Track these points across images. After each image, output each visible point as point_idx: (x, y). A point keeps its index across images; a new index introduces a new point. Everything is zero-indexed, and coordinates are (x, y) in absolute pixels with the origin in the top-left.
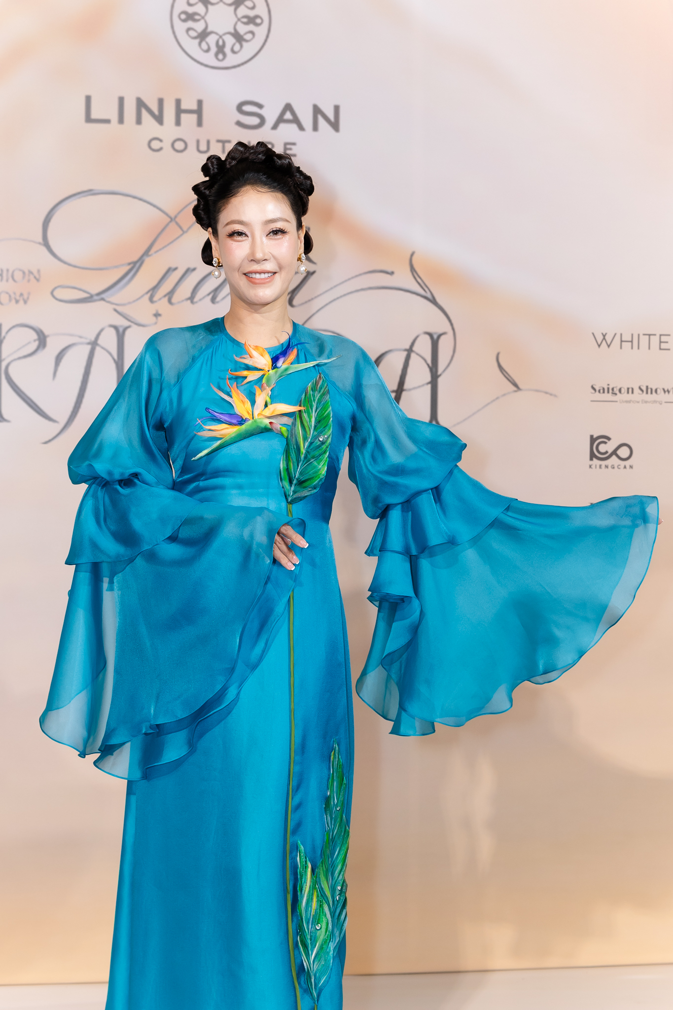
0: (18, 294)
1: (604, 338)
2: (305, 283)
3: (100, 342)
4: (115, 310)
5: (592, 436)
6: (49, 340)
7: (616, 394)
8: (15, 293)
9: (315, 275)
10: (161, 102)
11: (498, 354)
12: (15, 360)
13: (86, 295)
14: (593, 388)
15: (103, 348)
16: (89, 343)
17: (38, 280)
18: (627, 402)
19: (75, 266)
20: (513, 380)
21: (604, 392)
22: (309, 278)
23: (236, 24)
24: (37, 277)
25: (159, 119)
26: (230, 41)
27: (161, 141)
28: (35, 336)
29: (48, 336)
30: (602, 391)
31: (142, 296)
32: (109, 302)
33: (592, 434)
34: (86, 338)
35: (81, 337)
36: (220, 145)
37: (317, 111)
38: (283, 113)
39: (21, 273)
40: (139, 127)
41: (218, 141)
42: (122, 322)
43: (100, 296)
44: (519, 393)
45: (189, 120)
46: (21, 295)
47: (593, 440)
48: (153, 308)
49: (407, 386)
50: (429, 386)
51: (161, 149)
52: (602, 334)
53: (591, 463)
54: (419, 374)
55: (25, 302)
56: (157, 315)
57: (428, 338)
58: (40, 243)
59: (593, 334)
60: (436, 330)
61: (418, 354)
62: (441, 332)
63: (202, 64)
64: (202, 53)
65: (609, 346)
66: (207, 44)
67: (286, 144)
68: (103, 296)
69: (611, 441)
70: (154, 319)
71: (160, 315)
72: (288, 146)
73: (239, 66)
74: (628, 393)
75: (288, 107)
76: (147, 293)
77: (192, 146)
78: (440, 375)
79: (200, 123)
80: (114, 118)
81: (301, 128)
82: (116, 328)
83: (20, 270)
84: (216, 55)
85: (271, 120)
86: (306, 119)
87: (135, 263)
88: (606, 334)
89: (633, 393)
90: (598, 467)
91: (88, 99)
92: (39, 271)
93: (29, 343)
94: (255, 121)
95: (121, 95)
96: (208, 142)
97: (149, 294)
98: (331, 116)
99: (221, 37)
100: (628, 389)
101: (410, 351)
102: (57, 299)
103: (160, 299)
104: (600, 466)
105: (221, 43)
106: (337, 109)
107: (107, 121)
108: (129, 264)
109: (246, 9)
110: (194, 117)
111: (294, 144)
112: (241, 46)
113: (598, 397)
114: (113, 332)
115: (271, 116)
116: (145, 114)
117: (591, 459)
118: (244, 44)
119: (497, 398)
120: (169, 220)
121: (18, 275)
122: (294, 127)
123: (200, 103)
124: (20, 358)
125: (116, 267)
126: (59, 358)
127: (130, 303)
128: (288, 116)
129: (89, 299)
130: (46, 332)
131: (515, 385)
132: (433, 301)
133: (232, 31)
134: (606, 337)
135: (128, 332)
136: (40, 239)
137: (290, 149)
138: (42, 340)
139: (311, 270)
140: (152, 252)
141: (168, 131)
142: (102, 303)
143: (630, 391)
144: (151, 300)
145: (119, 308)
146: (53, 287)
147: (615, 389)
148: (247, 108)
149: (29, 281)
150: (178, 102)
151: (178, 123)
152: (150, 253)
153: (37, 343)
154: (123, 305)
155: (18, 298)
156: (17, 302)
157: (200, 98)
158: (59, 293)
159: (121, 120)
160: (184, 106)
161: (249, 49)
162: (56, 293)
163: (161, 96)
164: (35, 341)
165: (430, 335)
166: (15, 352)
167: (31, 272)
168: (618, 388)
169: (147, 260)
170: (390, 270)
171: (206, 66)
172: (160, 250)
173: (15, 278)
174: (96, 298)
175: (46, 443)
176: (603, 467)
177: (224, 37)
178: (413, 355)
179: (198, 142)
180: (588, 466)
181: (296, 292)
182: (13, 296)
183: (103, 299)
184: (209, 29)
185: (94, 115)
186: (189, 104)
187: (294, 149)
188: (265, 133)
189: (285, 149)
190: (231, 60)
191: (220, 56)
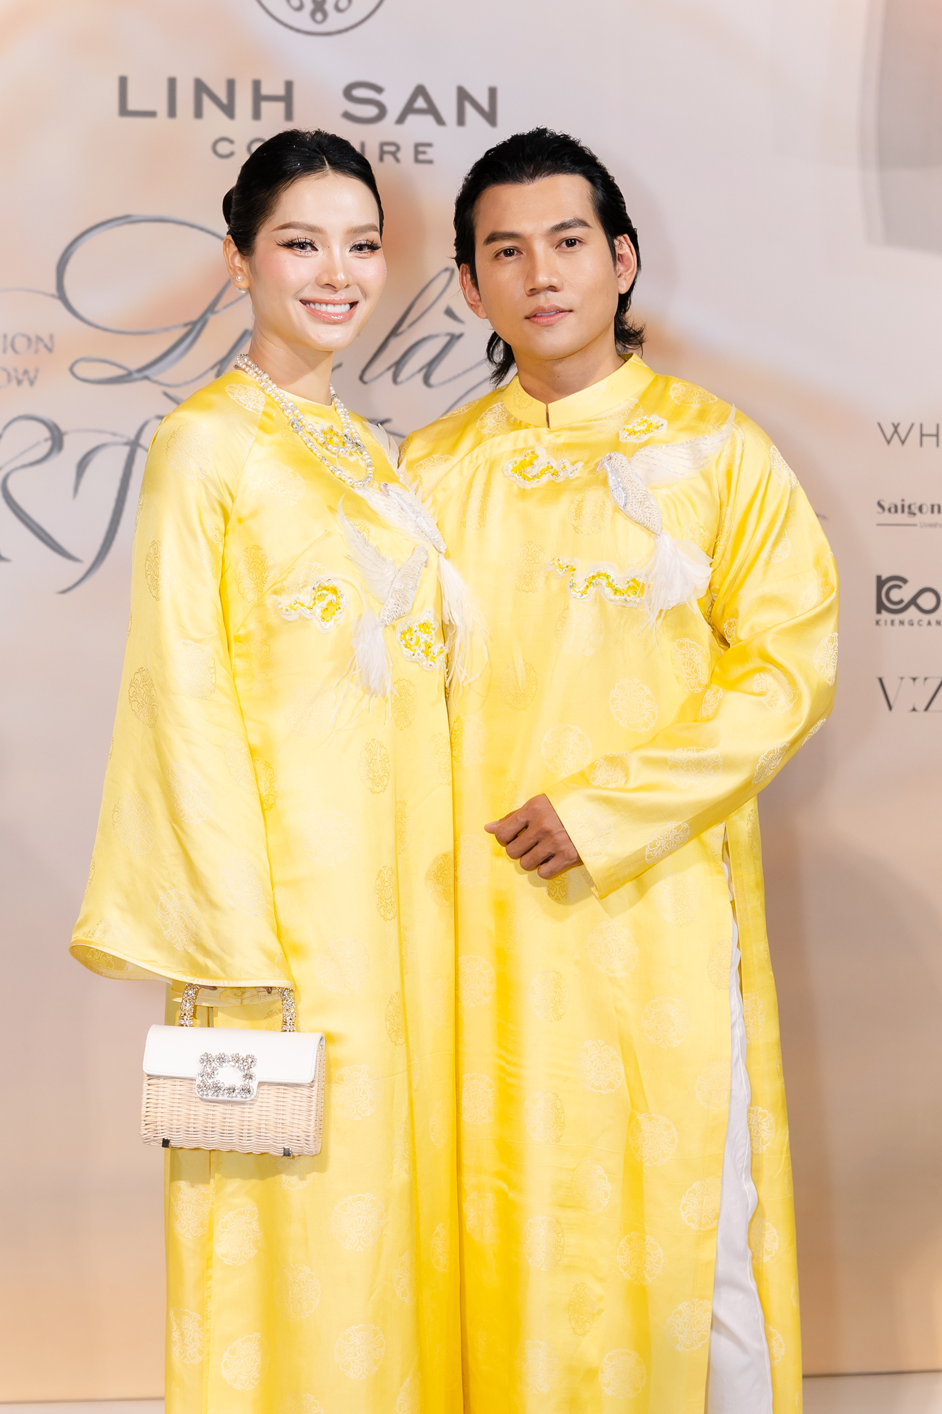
0: (21, 371)
1: (896, 431)
2: (447, 354)
3: (143, 441)
4: (166, 394)
5: (879, 578)
6: (67, 439)
7: (914, 514)
8: (16, 370)
9: (462, 340)
10: (231, 84)
12: (17, 469)
13: (120, 372)
14: (880, 505)
16: (126, 444)
17: (50, 350)
18: (931, 525)
19: (105, 330)
21: (896, 511)
22: (453, 345)
24: (49, 345)
25: (229, 110)
27: (231, 142)
28: (46, 433)
29: (66, 433)
30: (893, 510)
31: (206, 373)
32: (156, 382)
33: (879, 574)
34: (122, 436)
35: (114, 434)
37: (463, 96)
38: (413, 99)
39: (25, 340)
40: (198, 121)
43: (143, 372)
45: (272, 108)
46: (26, 372)
47: (880, 582)
51: (232, 154)
52: (893, 424)
53: (879, 617)
55: (32, 383)
58: (53, 296)
59: (879, 424)
63: (291, 28)
64: (291, 11)
65: (903, 442)
67: (417, 145)
68: (147, 373)
69: (908, 584)
72: (421, 149)
73: (346, 30)
74: (933, 512)
75: (420, 91)
76: (213, 368)
79: (289, 116)
80: (162, 107)
81: (440, 121)
83: (24, 335)
84: (313, 14)
85: (394, 110)
86: (447, 107)
87: (194, 324)
88: (898, 424)
89: (939, 512)
90: (889, 623)
91: (123, 82)
92: (51, 337)
93: (38, 444)
94: (372, 111)
95: (172, 74)
97: (215, 370)
98: (485, 104)
100: (933, 506)
102: (78, 378)
104: (892, 622)
106: (493, 92)
107: (152, 114)
108: (186, 325)
110: (281, 106)
111: (429, 145)
112: (349, 1)
113: (887, 517)
115: (395, 102)
116: (207, 102)
117: (879, 612)
121: (21, 343)
122: (429, 119)
123: (289, 85)
124: (24, 466)
125: (166, 329)
126: (82, 466)
127: (187, 383)
128: (420, 103)
129: (126, 378)
130: (63, 428)
134: (899, 429)
136: (53, 289)
137: (424, 153)
138: (57, 439)
139: (457, 332)
140: (219, 307)
141: (242, 127)
142: (146, 383)
143: (936, 509)
145: (171, 391)
146: (72, 360)
147: (913, 507)
148: (359, 93)
149: (37, 351)
150: (257, 85)
151: (257, 115)
152: (217, 309)
153: (49, 444)
154: (177, 386)
155: (20, 377)
156: (19, 382)
157: (289, 78)
158: (81, 370)
159: (172, 112)
160: (265, 90)
162: (76, 370)
163: (231, 76)
164: (46, 440)
166: (17, 457)
167: (39, 339)
168: (918, 505)
169: (213, 320)
171: (298, 31)
172: (232, 303)
173: (17, 346)
174: (136, 376)
175: (64, 592)
176: (897, 622)
180: (874, 622)
181: (435, 366)
182: (13, 374)
183: (147, 378)
185: (132, 106)
186: (272, 87)
187: (431, 153)
188: (387, 130)
189: (417, 153)
190: (335, 21)
191: (319, 16)
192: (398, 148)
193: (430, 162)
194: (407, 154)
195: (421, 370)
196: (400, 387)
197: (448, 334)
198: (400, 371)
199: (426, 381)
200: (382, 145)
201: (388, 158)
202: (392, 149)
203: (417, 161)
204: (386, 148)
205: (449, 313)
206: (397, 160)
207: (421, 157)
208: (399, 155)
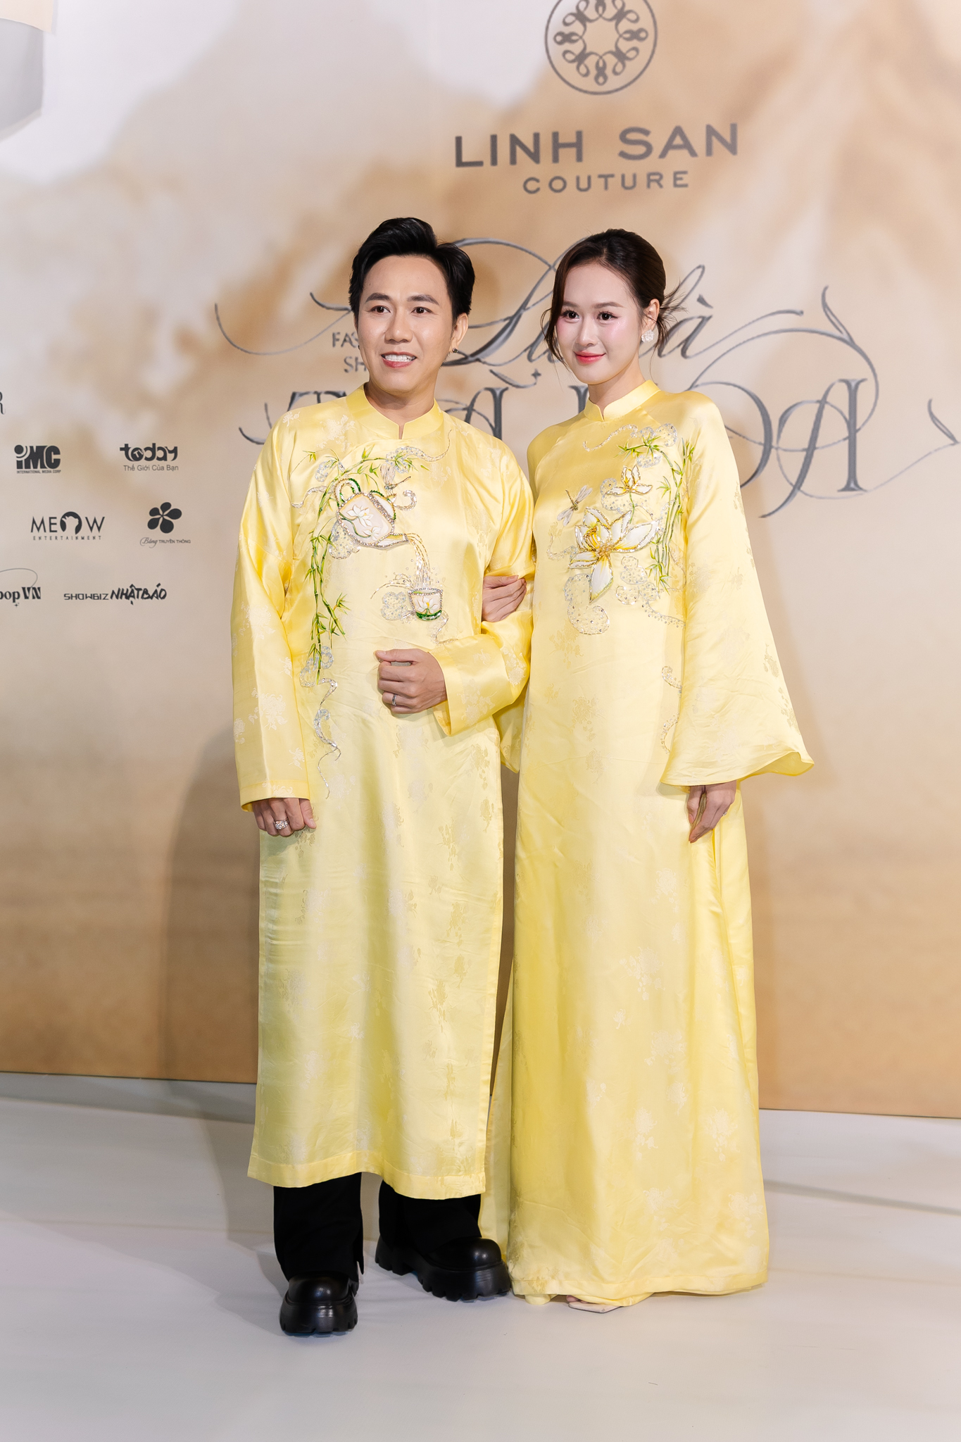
2: (699, 332)
3: (476, 407)
4: (492, 371)
9: (711, 320)
10: (537, 138)
11: (930, 402)
15: (479, 413)
16: (464, 409)
20: (951, 433)
22: (705, 324)
23: (618, 40)
25: (535, 156)
26: (611, 60)
27: (537, 181)
31: (521, 353)
32: (484, 363)
34: (462, 404)
35: (457, 403)
36: (602, 180)
37: (711, 132)
38: (672, 138)
40: (513, 167)
41: (600, 176)
42: (498, 384)
43: (475, 357)
44: (956, 447)
45: (567, 154)
48: (531, 368)
49: (820, 442)
50: (847, 441)
51: (538, 190)
54: (834, 428)
56: (536, 375)
57: (844, 386)
60: (854, 376)
61: (832, 406)
62: (859, 378)
63: (580, 90)
64: (580, 77)
66: (586, 67)
67: (676, 173)
68: (478, 356)
70: (533, 378)
71: (539, 375)
72: (678, 176)
73: (621, 88)
75: (678, 131)
76: (525, 350)
77: (571, 184)
78: (859, 429)
79: (579, 158)
80: (487, 159)
81: (693, 153)
82: (492, 391)
84: (596, 78)
85: (658, 147)
86: (698, 142)
87: (511, 319)
91: (459, 140)
94: (641, 150)
95: (494, 132)
96: (589, 178)
97: (527, 352)
98: (728, 137)
99: (601, 57)
101: (823, 403)
103: (539, 357)
105: (601, 64)
106: (733, 128)
107: (480, 164)
108: (505, 320)
109: (629, 23)
110: (573, 151)
111: (685, 173)
112: (624, 66)
114: (489, 394)
115: (658, 141)
118: (627, 63)
119: (930, 453)
120: (548, 268)
122: (685, 152)
123: (579, 134)
125: (492, 324)
128: (678, 141)
129: (464, 361)
131: (952, 437)
132: (851, 343)
133: (614, 49)
135: (505, 394)
137: (681, 179)
139: (706, 314)
140: (530, 304)
141: (545, 169)
142: (477, 363)
144: (530, 358)
145: (495, 369)
148: (631, 136)
150: (555, 135)
151: (556, 159)
152: (527, 307)
154: (500, 365)
157: (579, 129)
159: (494, 161)
160: (561, 140)
161: (633, 67)
163: (536, 131)
165: (847, 383)
169: (523, 315)
170: (798, 309)
171: (586, 92)
172: (537, 303)
174: (470, 359)
177: (604, 57)
178: (827, 407)
179: (578, 179)
181: (689, 342)
183: (478, 360)
184: (588, 50)
185: (465, 159)
186: (567, 137)
187: (686, 179)
188: (652, 163)
189: (675, 179)
190: (613, 82)
191: (601, 80)
192: (661, 177)
193: (686, 186)
194: (668, 180)
195: (679, 346)
196: (663, 359)
197: (700, 317)
198: (664, 347)
199: (683, 353)
200: (649, 175)
201: (654, 185)
202: (657, 177)
203: (676, 185)
204: (652, 177)
205: (701, 300)
206: (661, 186)
207: (679, 182)
208: (662, 182)
